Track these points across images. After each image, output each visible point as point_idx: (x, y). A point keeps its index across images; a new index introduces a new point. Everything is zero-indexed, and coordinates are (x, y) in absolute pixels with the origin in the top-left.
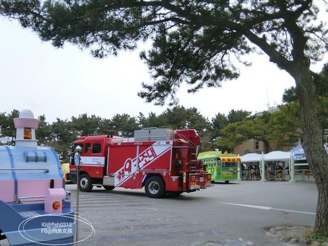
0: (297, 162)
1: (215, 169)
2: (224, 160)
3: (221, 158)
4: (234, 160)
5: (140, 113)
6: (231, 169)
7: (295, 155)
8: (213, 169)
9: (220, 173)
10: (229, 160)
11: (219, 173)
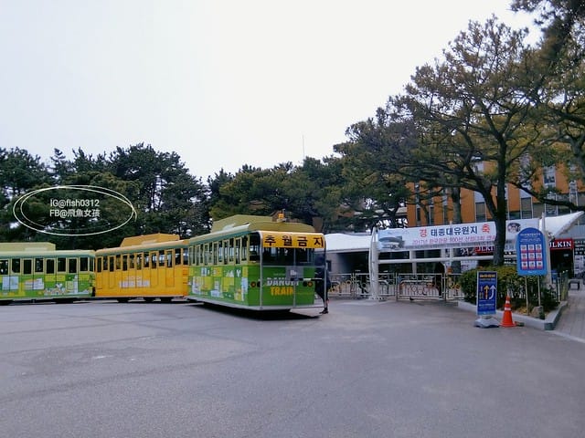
0: (383, 256)
1: (245, 270)
2: (270, 240)
3: (263, 234)
4: (303, 241)
5: (57, 151)
6: (293, 273)
7: (381, 240)
8: (241, 268)
9: (258, 284)
10: (288, 241)
11: (254, 285)
